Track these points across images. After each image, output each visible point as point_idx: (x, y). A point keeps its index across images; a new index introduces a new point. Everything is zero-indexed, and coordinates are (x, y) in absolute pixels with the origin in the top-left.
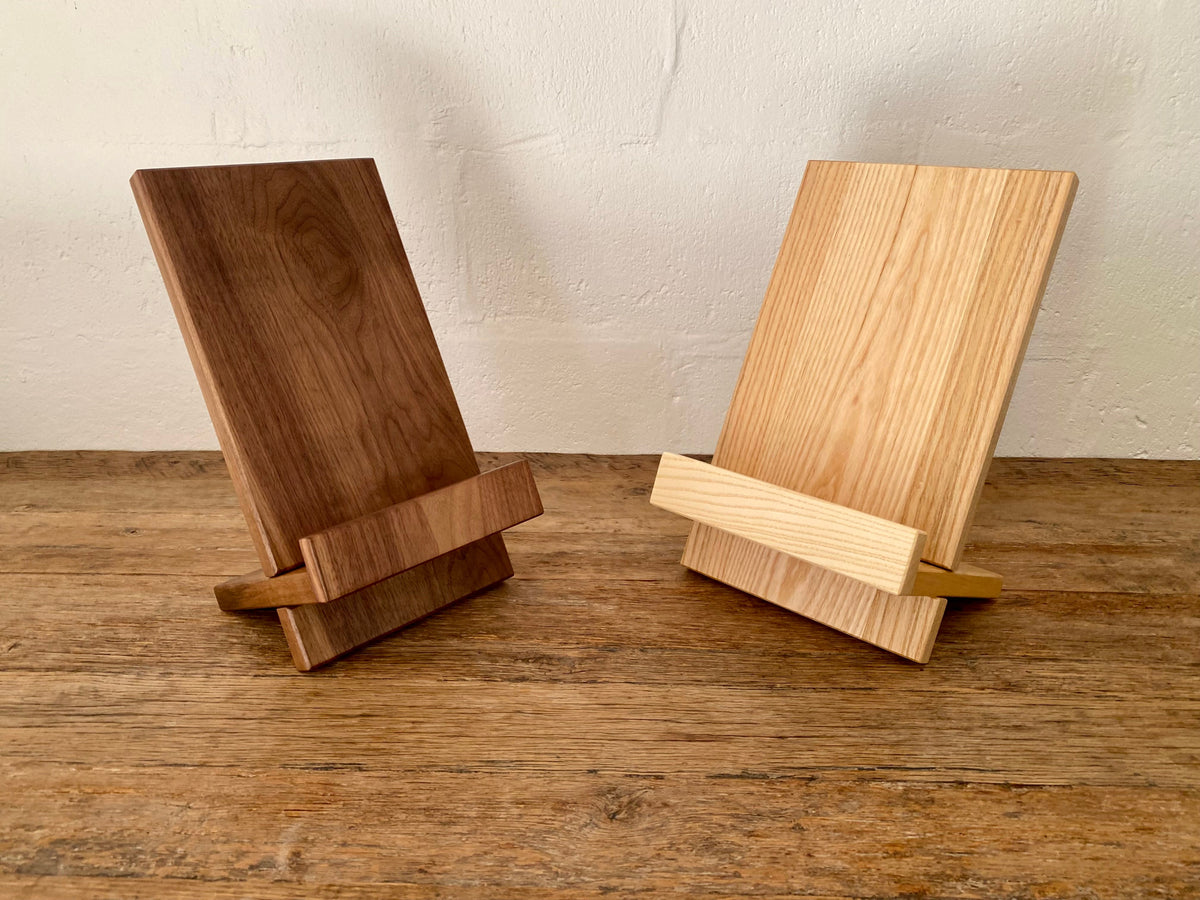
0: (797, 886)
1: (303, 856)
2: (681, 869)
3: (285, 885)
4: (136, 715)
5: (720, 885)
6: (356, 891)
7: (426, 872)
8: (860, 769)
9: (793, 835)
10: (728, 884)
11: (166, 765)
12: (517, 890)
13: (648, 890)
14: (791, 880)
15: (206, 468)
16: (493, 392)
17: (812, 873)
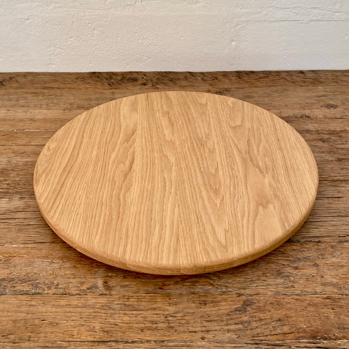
0: (318, 291)
1: (108, 283)
2: (269, 284)
3: (105, 296)
4: (15, 219)
5: (286, 291)
6: (135, 298)
7: (162, 289)
8: (339, 237)
9: (314, 268)
10: (290, 291)
11: (36, 243)
12: (202, 296)
13: (256, 294)
14: (315, 288)
15: (4, 83)
16: (141, 41)
17: (324, 284)
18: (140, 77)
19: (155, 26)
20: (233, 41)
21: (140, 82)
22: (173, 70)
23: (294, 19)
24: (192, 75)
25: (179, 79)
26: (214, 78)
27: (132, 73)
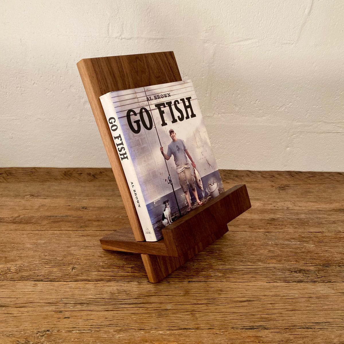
19: (227, 134)
20: (288, 147)
22: (237, 169)
23: (338, 132)
24: (252, 173)
25: (243, 176)
26: (271, 176)
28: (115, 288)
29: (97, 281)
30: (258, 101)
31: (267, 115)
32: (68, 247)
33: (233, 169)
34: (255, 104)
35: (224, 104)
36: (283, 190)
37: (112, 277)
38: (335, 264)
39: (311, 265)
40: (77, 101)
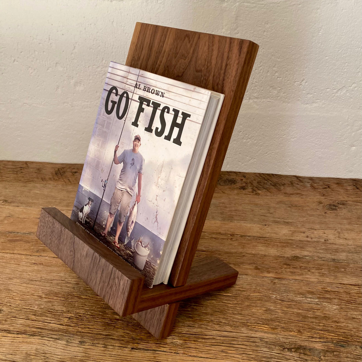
16: (245, 140)
18: (238, 178)
19: (262, 126)
20: (354, 146)
21: (239, 185)
22: (280, 173)
24: (300, 180)
25: (284, 185)
26: (326, 186)
27: (230, 174)
28: (34, 347)
29: (19, 333)
30: (304, 81)
31: (319, 101)
32: (10, 279)
33: (274, 173)
34: (301, 86)
35: (256, 86)
36: (333, 209)
37: (39, 330)
38: (356, 343)
39: (318, 340)
40: (65, 82)
